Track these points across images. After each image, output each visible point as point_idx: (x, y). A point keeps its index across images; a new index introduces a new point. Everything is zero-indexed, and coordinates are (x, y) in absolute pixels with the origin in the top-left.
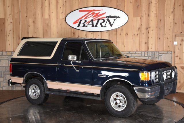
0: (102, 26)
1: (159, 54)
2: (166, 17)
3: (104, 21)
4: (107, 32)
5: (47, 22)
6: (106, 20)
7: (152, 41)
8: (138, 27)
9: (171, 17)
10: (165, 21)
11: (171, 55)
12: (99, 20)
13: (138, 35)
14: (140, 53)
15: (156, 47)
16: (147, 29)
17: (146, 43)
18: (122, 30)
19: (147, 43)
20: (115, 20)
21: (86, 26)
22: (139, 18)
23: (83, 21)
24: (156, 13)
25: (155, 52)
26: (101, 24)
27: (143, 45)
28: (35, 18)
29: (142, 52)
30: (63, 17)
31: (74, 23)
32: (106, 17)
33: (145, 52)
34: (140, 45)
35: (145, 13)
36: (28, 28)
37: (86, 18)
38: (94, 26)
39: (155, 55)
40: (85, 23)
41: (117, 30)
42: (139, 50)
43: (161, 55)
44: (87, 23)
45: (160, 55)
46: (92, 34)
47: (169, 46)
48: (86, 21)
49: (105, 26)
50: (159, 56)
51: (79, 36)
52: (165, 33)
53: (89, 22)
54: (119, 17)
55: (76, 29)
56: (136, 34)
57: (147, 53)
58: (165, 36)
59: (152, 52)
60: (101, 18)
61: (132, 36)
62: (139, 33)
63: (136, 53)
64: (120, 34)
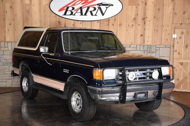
0: (92, 14)
1: (156, 48)
2: (165, 6)
3: (95, 9)
4: (98, 22)
5: (28, 8)
6: (97, 8)
7: (149, 33)
8: (133, 17)
9: (171, 7)
10: (164, 10)
11: (169, 49)
12: (88, 8)
13: (133, 25)
14: (135, 46)
15: (153, 39)
16: (144, 19)
17: (142, 35)
18: (115, 20)
19: (143, 35)
20: (107, 8)
21: (73, 14)
22: (134, 7)
23: (70, 9)
24: (154, 1)
25: (152, 46)
26: (91, 12)
27: (139, 37)
28: (13, 3)
29: (137, 46)
30: (47, 3)
31: (60, 10)
32: (98, 5)
33: (140, 45)
34: (135, 38)
35: (141, 1)
36: (4, 15)
37: (74, 5)
38: (84, 14)
39: (151, 48)
40: (73, 11)
41: (109, 20)
42: (133, 43)
43: (159, 49)
44: (75, 11)
45: (157, 49)
46: (80, 23)
47: (167, 40)
48: (73, 8)
49: (96, 15)
50: (156, 50)
51: (65, 26)
52: (163, 25)
53: (77, 10)
54: (112, 5)
55: (62, 17)
56: (131, 25)
57: (143, 46)
58: (163, 28)
59: (148, 46)
60: (91, 6)
61: (127, 27)
62: (134, 23)
63: (130, 46)
64: (113, 25)
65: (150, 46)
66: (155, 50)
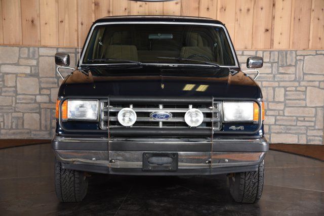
1: (297, 56)
4: (177, 3)
7: (282, 26)
13: (248, 10)
15: (291, 38)
17: (267, 30)
19: (270, 31)
25: (289, 53)
27: (261, 35)
29: (257, 52)
33: (264, 52)
34: (253, 36)
39: (286, 58)
42: (249, 47)
43: (302, 58)
45: (298, 58)
46: (141, 6)
47: (320, 39)
50: (297, 60)
51: (109, 12)
52: (313, 7)
56: (244, 10)
57: (270, 54)
58: (313, 14)
59: (280, 52)
61: (236, 13)
62: (251, 6)
63: (243, 53)
64: (208, 9)
65: (284, 53)
66: (294, 60)
